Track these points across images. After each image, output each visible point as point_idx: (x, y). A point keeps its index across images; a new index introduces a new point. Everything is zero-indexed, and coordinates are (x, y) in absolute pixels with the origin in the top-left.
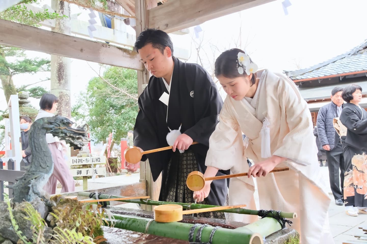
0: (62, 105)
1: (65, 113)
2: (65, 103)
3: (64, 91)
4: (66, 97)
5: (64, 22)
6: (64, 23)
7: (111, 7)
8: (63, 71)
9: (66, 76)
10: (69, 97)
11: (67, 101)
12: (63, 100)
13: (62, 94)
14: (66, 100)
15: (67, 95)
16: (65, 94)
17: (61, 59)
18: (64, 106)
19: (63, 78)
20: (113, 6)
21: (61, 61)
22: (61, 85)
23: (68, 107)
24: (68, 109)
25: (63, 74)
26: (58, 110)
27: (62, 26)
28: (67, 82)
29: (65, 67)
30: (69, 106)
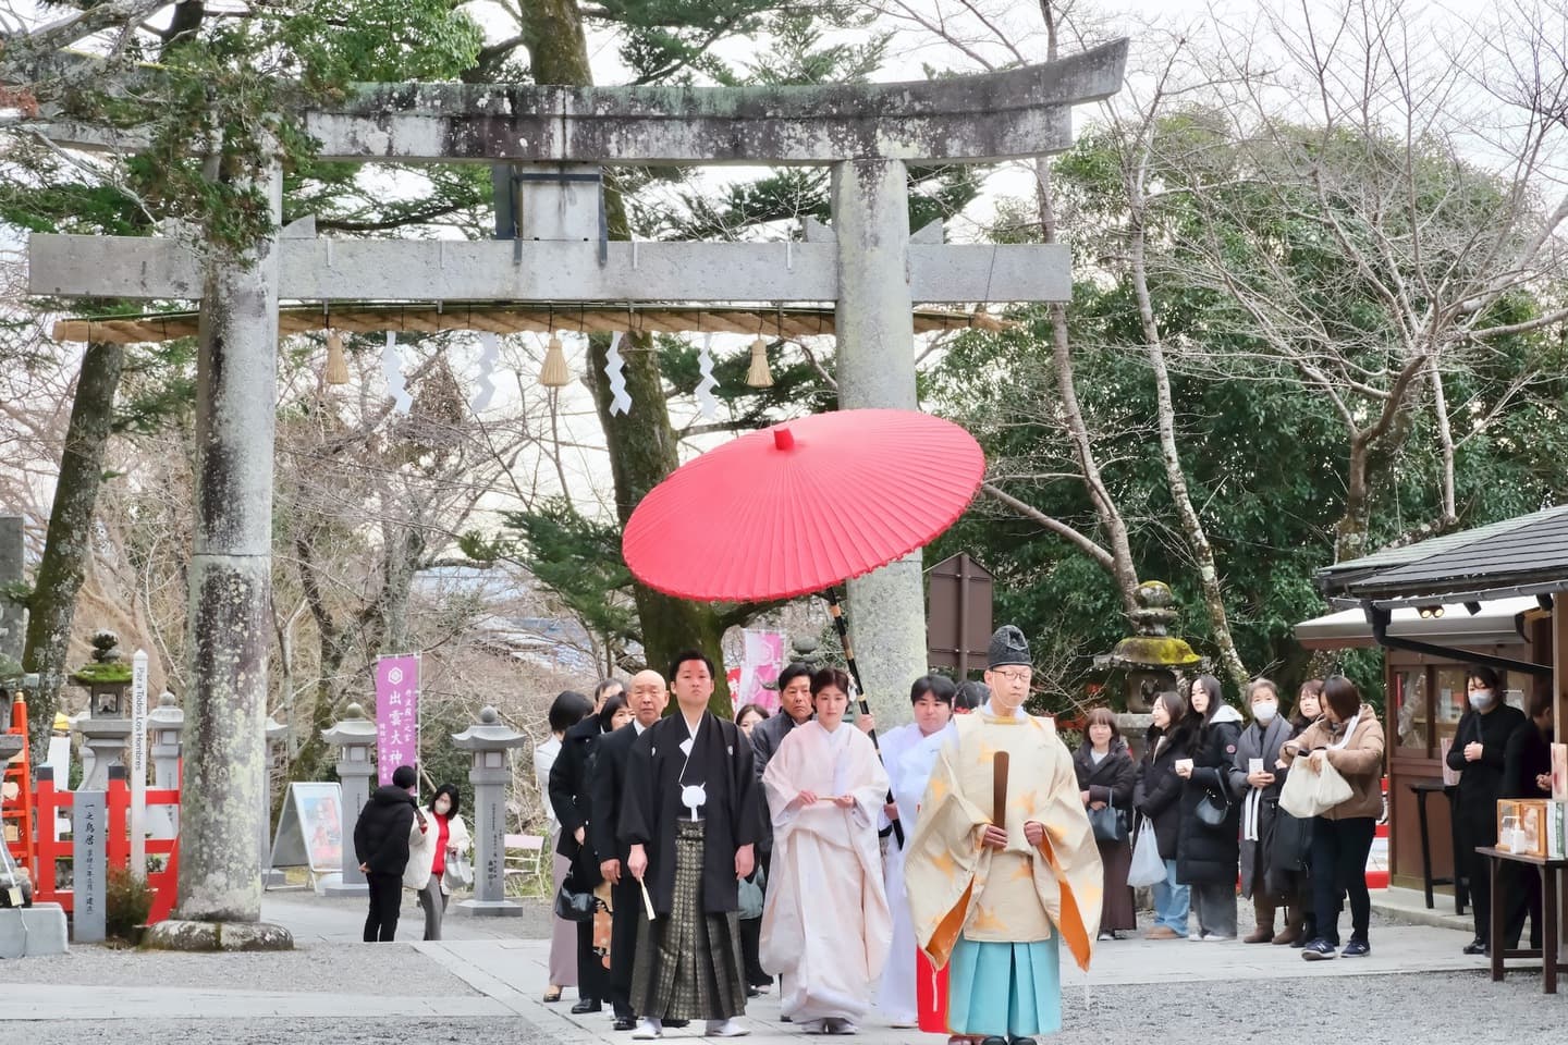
0: (216, 621)
1: (228, 651)
2: (228, 610)
3: (225, 561)
4: (232, 587)
5: (229, 277)
6: (230, 281)
7: (493, 140)
8: (223, 481)
9: (234, 497)
10: (247, 583)
11: (237, 601)
12: (218, 597)
13: (216, 574)
14: (232, 598)
15: (237, 576)
16: (230, 572)
17: (217, 430)
18: (221, 624)
19: (220, 509)
20: (503, 136)
21: (215, 441)
22: (215, 539)
23: (241, 625)
24: (241, 633)
25: (222, 491)
26: (201, 641)
27: (224, 293)
28: (238, 525)
29: (232, 462)
30: (245, 622)
